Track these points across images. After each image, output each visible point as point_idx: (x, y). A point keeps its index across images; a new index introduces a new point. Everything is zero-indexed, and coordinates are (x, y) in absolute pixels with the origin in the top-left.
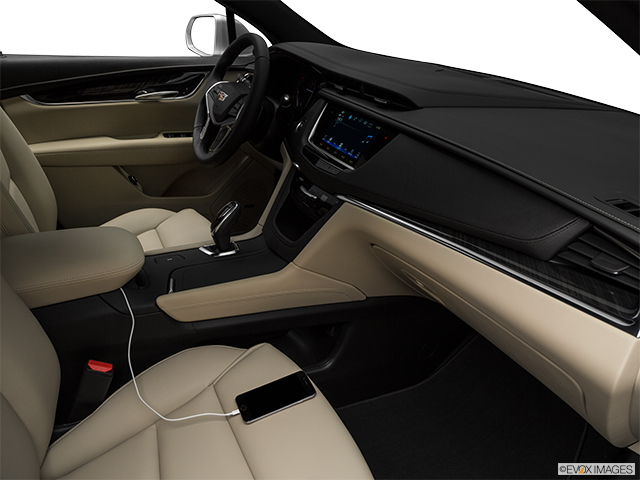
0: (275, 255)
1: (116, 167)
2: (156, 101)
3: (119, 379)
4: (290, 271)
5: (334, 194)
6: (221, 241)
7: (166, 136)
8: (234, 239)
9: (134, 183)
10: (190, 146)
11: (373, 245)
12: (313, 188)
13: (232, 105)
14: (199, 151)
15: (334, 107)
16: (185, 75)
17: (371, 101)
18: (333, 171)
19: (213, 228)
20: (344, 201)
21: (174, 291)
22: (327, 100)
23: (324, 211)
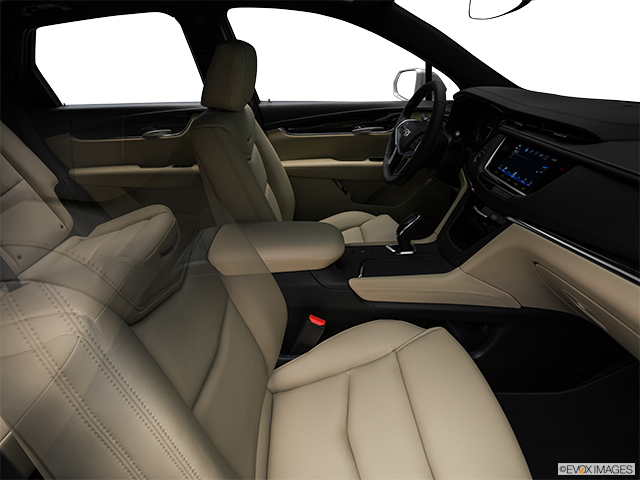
0: (445, 259)
1: (334, 180)
2: (367, 134)
3: (329, 332)
4: (456, 275)
5: (505, 215)
6: (403, 242)
7: (371, 160)
8: (413, 242)
9: (346, 193)
10: (381, 168)
11: (536, 263)
12: (485, 208)
13: (413, 141)
14: (386, 173)
15: (512, 141)
16: (390, 115)
17: (550, 136)
18: (505, 196)
19: (398, 231)
20: (512, 222)
21: (363, 276)
22: (505, 134)
23: (494, 229)
